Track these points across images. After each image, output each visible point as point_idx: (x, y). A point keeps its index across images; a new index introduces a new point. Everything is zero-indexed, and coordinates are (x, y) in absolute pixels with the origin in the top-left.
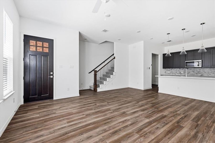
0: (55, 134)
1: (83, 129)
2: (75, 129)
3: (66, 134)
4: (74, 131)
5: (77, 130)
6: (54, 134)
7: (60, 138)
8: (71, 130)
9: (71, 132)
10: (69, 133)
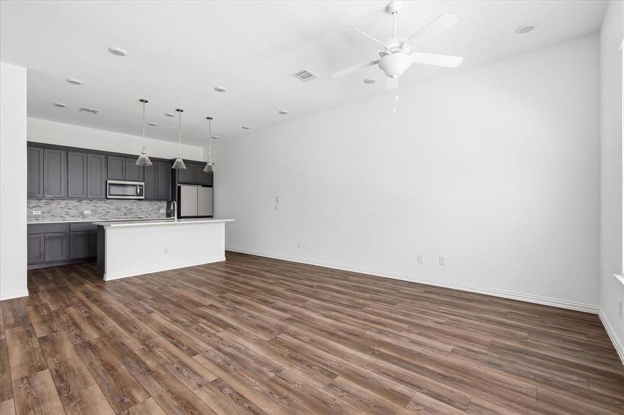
0: (469, 396)
1: (404, 359)
2: (418, 370)
3: (446, 377)
4: (424, 369)
5: (416, 366)
6: (472, 400)
7: (465, 379)
8: (426, 376)
9: (433, 372)
10: (438, 374)
